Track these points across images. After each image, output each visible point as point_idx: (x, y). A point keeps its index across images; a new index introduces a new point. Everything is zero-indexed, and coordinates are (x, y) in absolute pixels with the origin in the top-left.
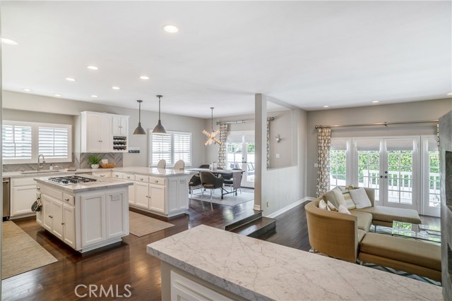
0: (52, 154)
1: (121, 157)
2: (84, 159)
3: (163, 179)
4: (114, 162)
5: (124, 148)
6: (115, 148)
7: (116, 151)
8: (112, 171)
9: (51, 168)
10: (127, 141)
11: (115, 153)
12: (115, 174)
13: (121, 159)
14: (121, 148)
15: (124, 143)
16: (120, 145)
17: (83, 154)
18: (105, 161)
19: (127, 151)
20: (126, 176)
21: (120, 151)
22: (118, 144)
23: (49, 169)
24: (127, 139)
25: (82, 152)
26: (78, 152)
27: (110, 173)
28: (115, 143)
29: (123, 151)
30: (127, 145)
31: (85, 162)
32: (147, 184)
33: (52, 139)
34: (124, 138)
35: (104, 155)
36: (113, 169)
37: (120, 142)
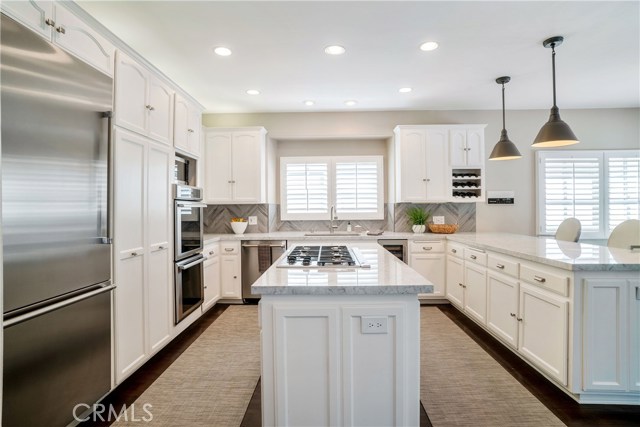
0: (354, 206)
1: (471, 213)
2: (401, 215)
3: (563, 277)
4: (456, 222)
5: (476, 194)
6: (456, 194)
7: (459, 199)
8: (446, 239)
9: (349, 228)
10: (482, 178)
11: (460, 204)
12: (453, 245)
13: (472, 217)
14: (470, 194)
15: (477, 183)
16: (467, 188)
17: (399, 204)
18: (438, 220)
19: (481, 200)
20: (470, 252)
21: (467, 199)
22: (463, 185)
23: (346, 230)
24: (483, 173)
25: (398, 202)
26: (392, 202)
27: (442, 243)
28: (455, 184)
29: (473, 199)
30: (483, 187)
31: (403, 221)
32: (514, 282)
33: (354, 181)
34: (476, 173)
35: (437, 208)
36: (448, 236)
37: (467, 182)
